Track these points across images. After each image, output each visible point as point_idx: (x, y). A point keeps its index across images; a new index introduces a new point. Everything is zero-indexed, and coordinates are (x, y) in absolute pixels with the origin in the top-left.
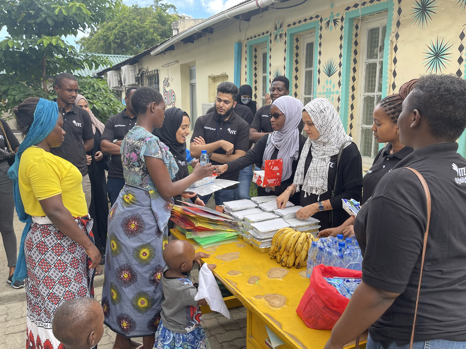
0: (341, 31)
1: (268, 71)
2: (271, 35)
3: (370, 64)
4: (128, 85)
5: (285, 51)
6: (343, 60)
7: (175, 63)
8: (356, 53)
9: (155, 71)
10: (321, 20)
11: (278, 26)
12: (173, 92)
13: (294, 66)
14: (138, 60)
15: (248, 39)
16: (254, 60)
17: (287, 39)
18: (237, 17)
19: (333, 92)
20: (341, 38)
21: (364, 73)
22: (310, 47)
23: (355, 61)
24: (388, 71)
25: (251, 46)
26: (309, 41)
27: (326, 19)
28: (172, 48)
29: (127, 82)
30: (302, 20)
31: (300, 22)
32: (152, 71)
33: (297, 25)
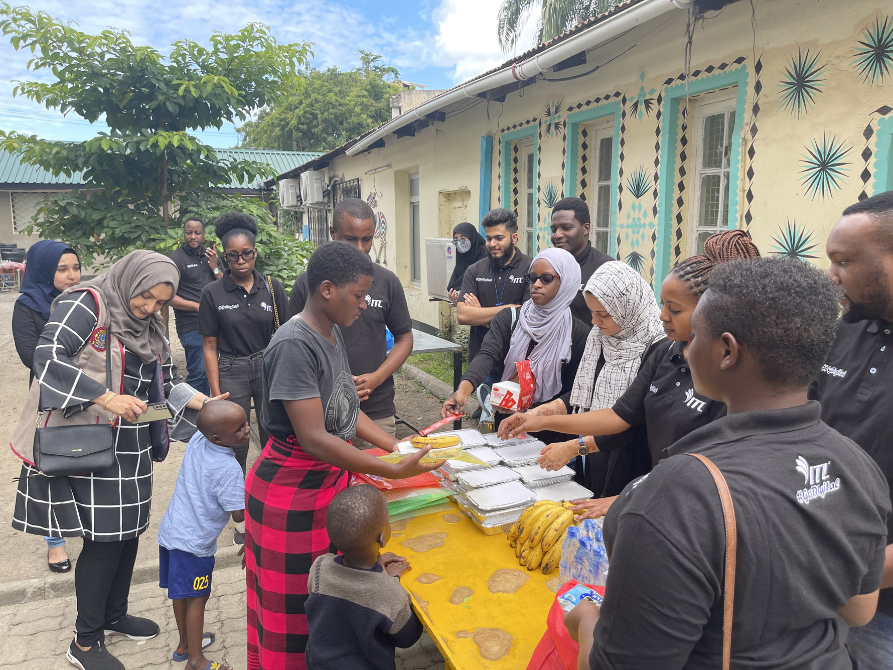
0: (658, 120)
1: (536, 186)
2: (540, 123)
3: (708, 177)
4: (311, 204)
5: (564, 152)
6: (661, 170)
7: (385, 168)
8: (683, 157)
9: (354, 180)
10: (624, 101)
11: (553, 110)
12: (383, 216)
13: (580, 177)
14: (328, 162)
15: (503, 131)
16: (513, 166)
17: (567, 131)
18: (482, 95)
19: (644, 224)
20: (658, 132)
21: (698, 193)
22: (607, 145)
23: (682, 172)
24: (738, 191)
25: (508, 144)
26: (605, 135)
27: (632, 98)
28: (380, 144)
29: (309, 198)
30: (592, 100)
31: (588, 103)
32: (350, 181)
33: (585, 107)
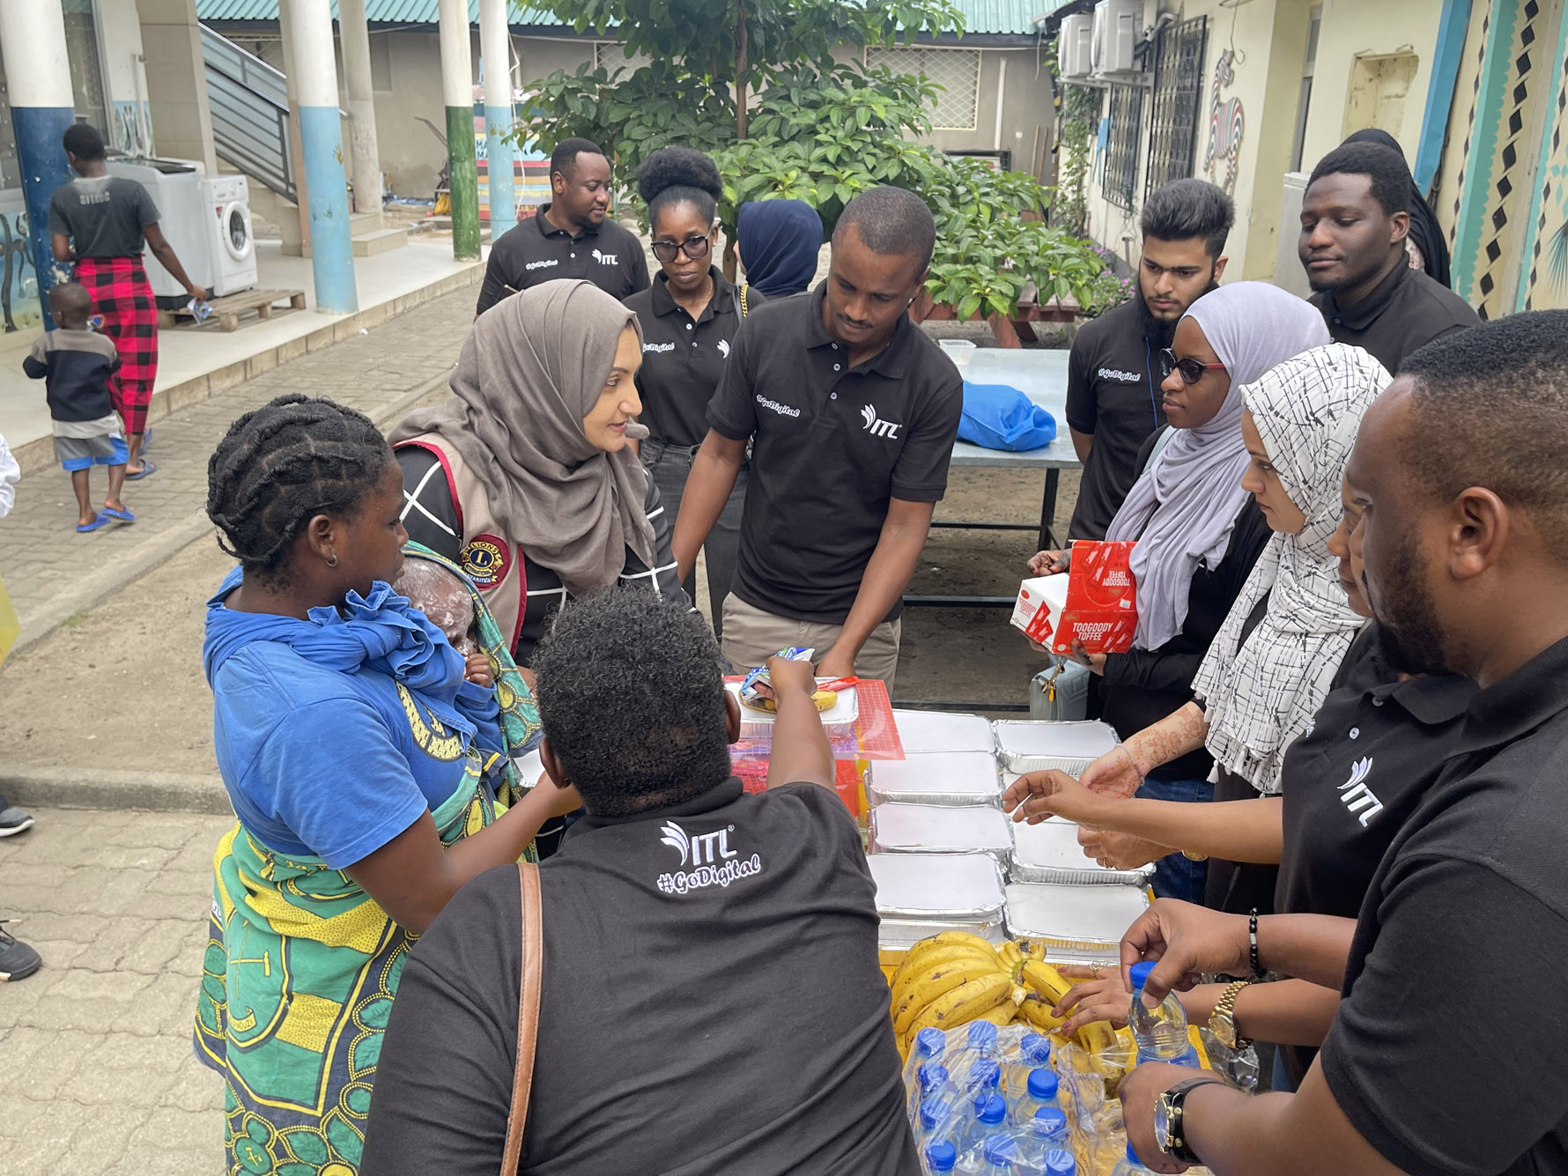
4: (1106, 74)
9: (1197, 19)
12: (1240, 109)
29: (1105, 60)
32: (1189, 22)
